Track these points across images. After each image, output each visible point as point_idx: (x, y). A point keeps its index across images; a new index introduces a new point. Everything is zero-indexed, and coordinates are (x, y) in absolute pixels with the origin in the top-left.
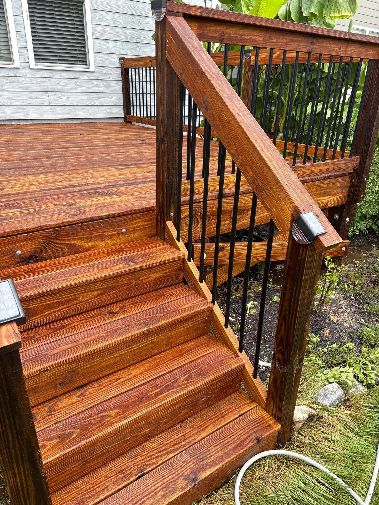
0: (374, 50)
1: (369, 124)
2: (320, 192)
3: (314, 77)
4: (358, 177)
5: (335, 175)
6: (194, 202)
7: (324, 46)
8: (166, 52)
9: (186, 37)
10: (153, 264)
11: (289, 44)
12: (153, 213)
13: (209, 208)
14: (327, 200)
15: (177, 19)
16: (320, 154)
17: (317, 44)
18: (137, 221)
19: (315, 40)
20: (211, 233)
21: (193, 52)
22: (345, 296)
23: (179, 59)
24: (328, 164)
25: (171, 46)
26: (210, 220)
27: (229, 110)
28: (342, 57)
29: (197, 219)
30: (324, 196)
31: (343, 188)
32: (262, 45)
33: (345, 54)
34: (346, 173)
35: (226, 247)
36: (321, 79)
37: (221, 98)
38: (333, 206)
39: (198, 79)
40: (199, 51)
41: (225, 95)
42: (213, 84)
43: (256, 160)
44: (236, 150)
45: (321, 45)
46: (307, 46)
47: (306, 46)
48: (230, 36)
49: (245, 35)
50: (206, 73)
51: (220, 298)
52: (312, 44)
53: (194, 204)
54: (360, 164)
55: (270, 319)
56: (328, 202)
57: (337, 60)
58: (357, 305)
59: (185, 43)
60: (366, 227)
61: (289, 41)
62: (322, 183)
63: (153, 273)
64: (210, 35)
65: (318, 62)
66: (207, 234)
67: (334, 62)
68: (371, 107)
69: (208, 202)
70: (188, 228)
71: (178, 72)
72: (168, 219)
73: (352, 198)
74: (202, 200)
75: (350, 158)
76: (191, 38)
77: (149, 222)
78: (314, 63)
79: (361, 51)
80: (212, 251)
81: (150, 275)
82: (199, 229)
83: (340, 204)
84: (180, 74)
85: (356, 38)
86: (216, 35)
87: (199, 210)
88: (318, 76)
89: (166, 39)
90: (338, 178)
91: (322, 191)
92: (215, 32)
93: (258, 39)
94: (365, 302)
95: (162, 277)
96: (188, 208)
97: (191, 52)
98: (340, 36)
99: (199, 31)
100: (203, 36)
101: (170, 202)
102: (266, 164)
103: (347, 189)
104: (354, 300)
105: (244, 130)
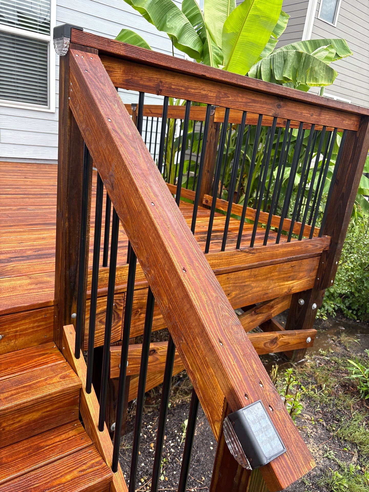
0: (350, 120)
1: (341, 202)
2: (283, 276)
3: (281, 140)
4: (328, 260)
5: (302, 257)
6: (115, 292)
7: (293, 111)
8: (69, 98)
9: (94, 80)
10: (24, 403)
11: (250, 104)
12: (48, 310)
13: (137, 300)
14: (291, 285)
15: (87, 55)
16: (285, 226)
17: (285, 108)
18: (23, 322)
19: (282, 103)
20: (138, 331)
21: (100, 102)
22: (309, 406)
23: (83, 109)
24: (294, 245)
25: (74, 91)
26: (138, 315)
27: (139, 195)
28: (313, 125)
29: (118, 315)
30: (288, 281)
31: (311, 270)
32: (215, 103)
33: (318, 122)
34: (314, 255)
35: (158, 349)
36: (289, 143)
37: (129, 174)
38: (298, 291)
39: (103, 141)
40: (111, 102)
41: (137, 171)
42: (121, 152)
43: (174, 284)
44: (147, 258)
45: (289, 109)
46: (273, 109)
47: (271, 109)
48: (171, 88)
49: (192, 89)
50: (113, 134)
51: (152, 404)
52: (278, 107)
53: (115, 296)
54: (330, 245)
55: (212, 446)
56: (293, 287)
57: (307, 127)
58: (324, 423)
59: (91, 89)
60: (334, 309)
61: (249, 101)
62: (286, 266)
63: (25, 415)
64: (141, 82)
65: (285, 126)
66: (133, 333)
67: (303, 128)
68: (344, 183)
69: (135, 292)
70: (104, 326)
71: (82, 127)
72: (67, 322)
73: (320, 282)
74: (126, 290)
75: (320, 238)
76: (102, 83)
77: (43, 323)
78: (281, 128)
79: (336, 120)
80: (138, 357)
81: (20, 418)
82: (121, 327)
83: (306, 289)
84: (83, 131)
85: (331, 104)
86: (151, 84)
87: (121, 302)
88: (286, 140)
89: (70, 82)
90: (304, 260)
91: (285, 275)
92: (150, 80)
93: (209, 95)
94: (334, 418)
95: (42, 418)
96: (105, 302)
97: (97, 101)
98: (312, 101)
99: (125, 77)
100: (132, 84)
101: (71, 298)
102: (187, 296)
103: (315, 271)
104: (320, 413)
105: (157, 232)
